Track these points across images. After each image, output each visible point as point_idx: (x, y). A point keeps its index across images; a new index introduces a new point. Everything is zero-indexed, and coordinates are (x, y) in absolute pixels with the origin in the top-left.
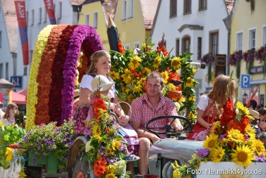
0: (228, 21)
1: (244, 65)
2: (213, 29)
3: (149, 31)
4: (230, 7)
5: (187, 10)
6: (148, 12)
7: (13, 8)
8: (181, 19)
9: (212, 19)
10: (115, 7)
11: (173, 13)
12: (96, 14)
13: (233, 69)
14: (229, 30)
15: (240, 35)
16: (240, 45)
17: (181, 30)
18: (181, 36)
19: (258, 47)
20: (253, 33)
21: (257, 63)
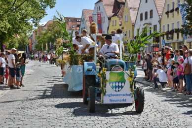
0: (160, 22)
1: (165, 36)
2: (155, 24)
3: (134, 26)
4: (160, 17)
5: (146, 18)
6: (133, 19)
7: (88, 19)
8: (144, 21)
9: (155, 21)
10: (122, 17)
11: (141, 19)
12: (116, 20)
13: (162, 38)
14: (160, 24)
15: (164, 26)
16: (164, 29)
17: (144, 25)
18: (144, 27)
19: (170, 30)
20: (168, 25)
21: (170, 36)
